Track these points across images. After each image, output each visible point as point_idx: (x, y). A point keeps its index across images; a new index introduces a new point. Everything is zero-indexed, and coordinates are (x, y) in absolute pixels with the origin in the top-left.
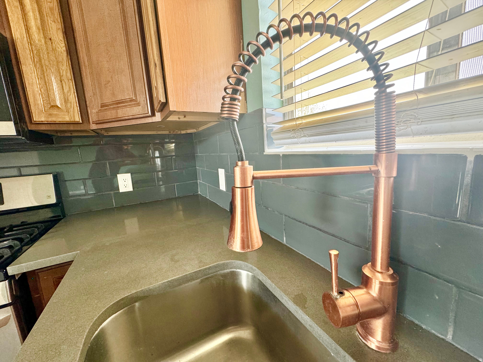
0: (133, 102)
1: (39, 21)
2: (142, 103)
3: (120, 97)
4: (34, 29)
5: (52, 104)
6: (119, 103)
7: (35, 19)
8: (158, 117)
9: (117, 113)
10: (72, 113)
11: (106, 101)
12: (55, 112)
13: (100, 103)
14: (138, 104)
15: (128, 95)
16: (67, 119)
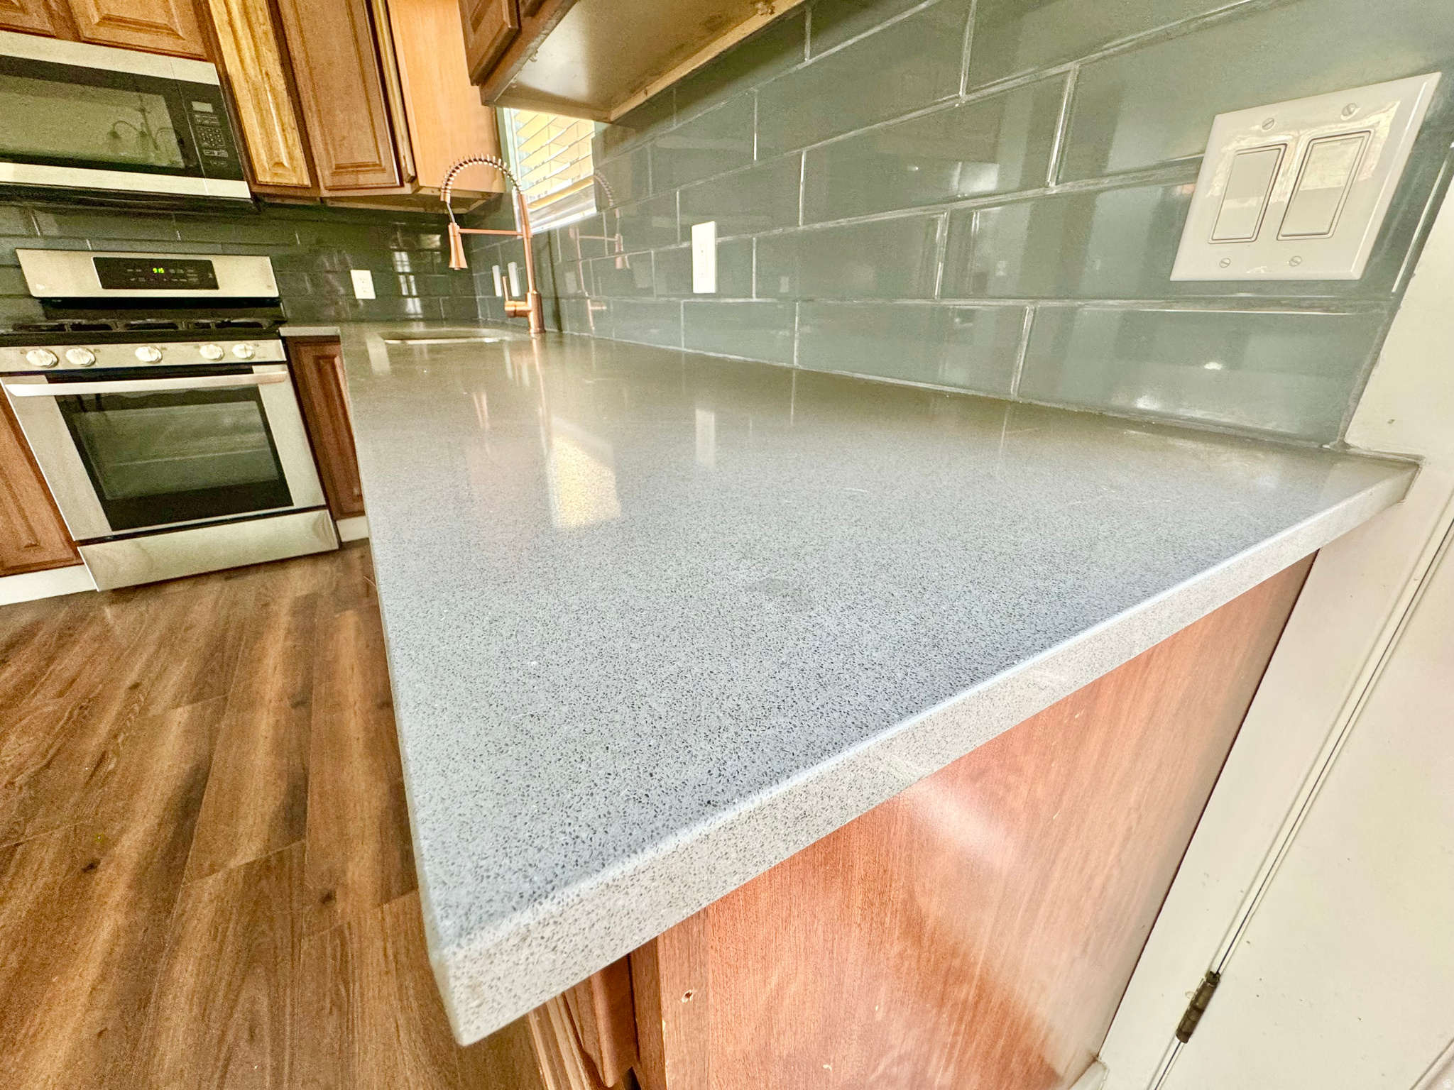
0: (377, 167)
1: (253, 53)
2: (388, 169)
3: (359, 159)
4: (248, 61)
5: (276, 160)
6: (359, 167)
7: (249, 48)
8: (407, 189)
9: (357, 179)
10: (299, 173)
11: (343, 162)
12: (280, 171)
13: (334, 163)
14: (383, 171)
15: (370, 158)
16: (294, 181)
